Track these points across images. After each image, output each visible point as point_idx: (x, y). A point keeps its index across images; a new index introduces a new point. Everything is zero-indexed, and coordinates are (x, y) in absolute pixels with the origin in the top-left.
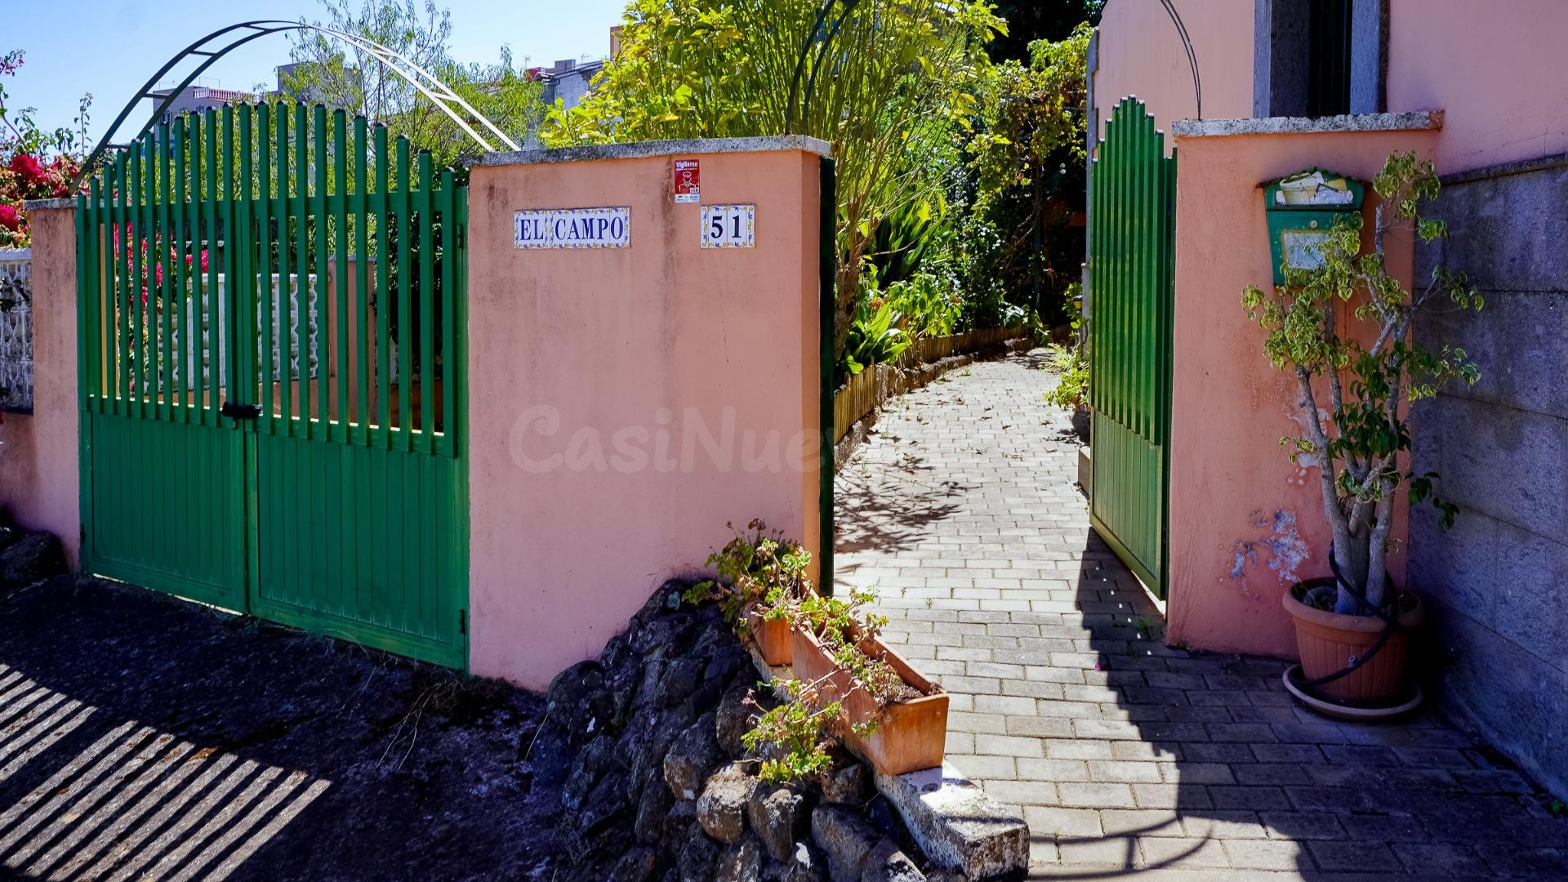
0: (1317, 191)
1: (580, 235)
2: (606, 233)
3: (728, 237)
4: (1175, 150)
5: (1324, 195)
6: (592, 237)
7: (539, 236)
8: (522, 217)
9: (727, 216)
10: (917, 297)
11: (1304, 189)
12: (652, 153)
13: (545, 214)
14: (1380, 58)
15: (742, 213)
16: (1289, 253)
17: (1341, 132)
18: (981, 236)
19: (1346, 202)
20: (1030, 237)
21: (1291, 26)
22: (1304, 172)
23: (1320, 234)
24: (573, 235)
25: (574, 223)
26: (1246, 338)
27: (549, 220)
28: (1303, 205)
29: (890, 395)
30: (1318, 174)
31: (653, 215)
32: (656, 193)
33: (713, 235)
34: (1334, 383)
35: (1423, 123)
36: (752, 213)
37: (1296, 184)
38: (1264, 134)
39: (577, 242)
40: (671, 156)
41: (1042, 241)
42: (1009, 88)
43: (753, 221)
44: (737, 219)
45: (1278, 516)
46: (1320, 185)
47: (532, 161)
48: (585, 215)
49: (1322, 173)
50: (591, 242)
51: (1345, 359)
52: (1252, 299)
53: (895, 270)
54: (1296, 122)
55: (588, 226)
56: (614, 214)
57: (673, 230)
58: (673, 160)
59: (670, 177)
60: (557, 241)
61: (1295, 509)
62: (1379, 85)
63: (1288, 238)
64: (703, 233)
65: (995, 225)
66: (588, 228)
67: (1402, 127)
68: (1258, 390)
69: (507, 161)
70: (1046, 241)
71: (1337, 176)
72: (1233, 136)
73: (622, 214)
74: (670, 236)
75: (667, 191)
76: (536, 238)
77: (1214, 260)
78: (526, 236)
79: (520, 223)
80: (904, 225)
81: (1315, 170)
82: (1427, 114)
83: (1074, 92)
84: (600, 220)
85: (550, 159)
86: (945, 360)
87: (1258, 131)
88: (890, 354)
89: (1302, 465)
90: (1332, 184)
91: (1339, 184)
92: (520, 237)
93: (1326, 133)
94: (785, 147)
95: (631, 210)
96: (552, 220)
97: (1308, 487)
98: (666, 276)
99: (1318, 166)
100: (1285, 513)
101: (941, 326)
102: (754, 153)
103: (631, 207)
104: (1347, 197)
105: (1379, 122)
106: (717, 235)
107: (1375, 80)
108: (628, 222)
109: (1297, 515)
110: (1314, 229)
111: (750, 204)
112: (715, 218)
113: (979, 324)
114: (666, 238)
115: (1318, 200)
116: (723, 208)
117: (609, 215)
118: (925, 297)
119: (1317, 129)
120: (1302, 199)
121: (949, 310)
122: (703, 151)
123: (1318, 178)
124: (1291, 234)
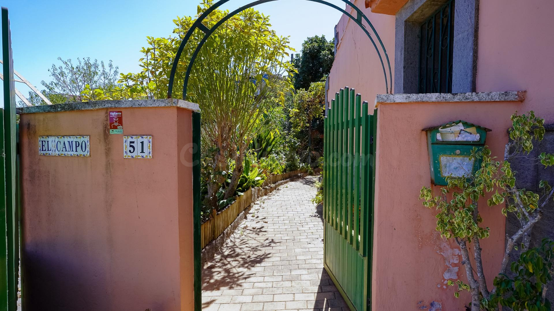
0: (460, 133)
1: (68, 150)
2: (79, 148)
3: (137, 153)
4: (376, 111)
5: (463, 136)
6: (72, 151)
7: (49, 150)
8: (42, 139)
9: (137, 141)
10: (269, 163)
11: (452, 133)
12: (97, 107)
13: (52, 139)
14: (473, 68)
15: (145, 140)
16: (444, 167)
17: (469, 102)
18: (292, 142)
19: (476, 140)
20: (308, 142)
21: (411, 64)
22: (454, 123)
23: (461, 158)
24: (64, 149)
25: (64, 143)
26: (415, 211)
27: (53, 141)
28: (451, 142)
29: (258, 197)
30: (461, 124)
31: (100, 140)
32: (101, 128)
33: (130, 151)
34: (477, 246)
35: (515, 98)
36: (151, 140)
37: (448, 129)
38: (427, 102)
39: (66, 153)
40: (107, 109)
41: (311, 143)
42: (301, 98)
43: (151, 144)
44: (142, 143)
45: (432, 305)
46: (461, 130)
47: (44, 111)
48: (70, 140)
49: (463, 124)
50: (72, 153)
51: (488, 235)
52: (427, 196)
53: (263, 153)
54: (444, 96)
55: (70, 144)
56: (82, 139)
57: (109, 148)
58: (108, 111)
59: (107, 120)
60: (57, 152)
61: (441, 300)
62: (473, 81)
63: (444, 159)
64: (125, 150)
65: (296, 139)
66: (71, 146)
67: (503, 100)
68: (422, 238)
69: (34, 111)
70: (313, 143)
71: (472, 125)
72: (410, 103)
73: (87, 139)
74: (108, 152)
75: (106, 127)
76: (48, 150)
77: (399, 169)
78: (44, 149)
79: (41, 142)
80: (267, 138)
81: (460, 121)
82: (516, 93)
83: (321, 99)
84: (76, 142)
85: (52, 110)
86: (279, 182)
87: (424, 100)
88: (259, 183)
89: (445, 278)
90: (468, 130)
91: (473, 130)
92: (41, 150)
93: (460, 102)
94: (167, 105)
95: (90, 137)
96: (55, 141)
97: (448, 290)
98: (107, 173)
99: (461, 120)
100: (436, 303)
101: (278, 172)
102: (151, 108)
103: (90, 136)
104: (476, 137)
105: (490, 97)
106: (132, 151)
107: (470, 79)
108: (88, 143)
109: (442, 304)
110: (458, 155)
111: (150, 135)
112: (131, 142)
113: (291, 170)
114: (106, 153)
115: (460, 139)
116: (135, 137)
117: (80, 140)
118: (272, 163)
119: (456, 100)
120: (452, 138)
121: (280, 166)
122: (123, 106)
123: (461, 127)
124: (445, 158)
